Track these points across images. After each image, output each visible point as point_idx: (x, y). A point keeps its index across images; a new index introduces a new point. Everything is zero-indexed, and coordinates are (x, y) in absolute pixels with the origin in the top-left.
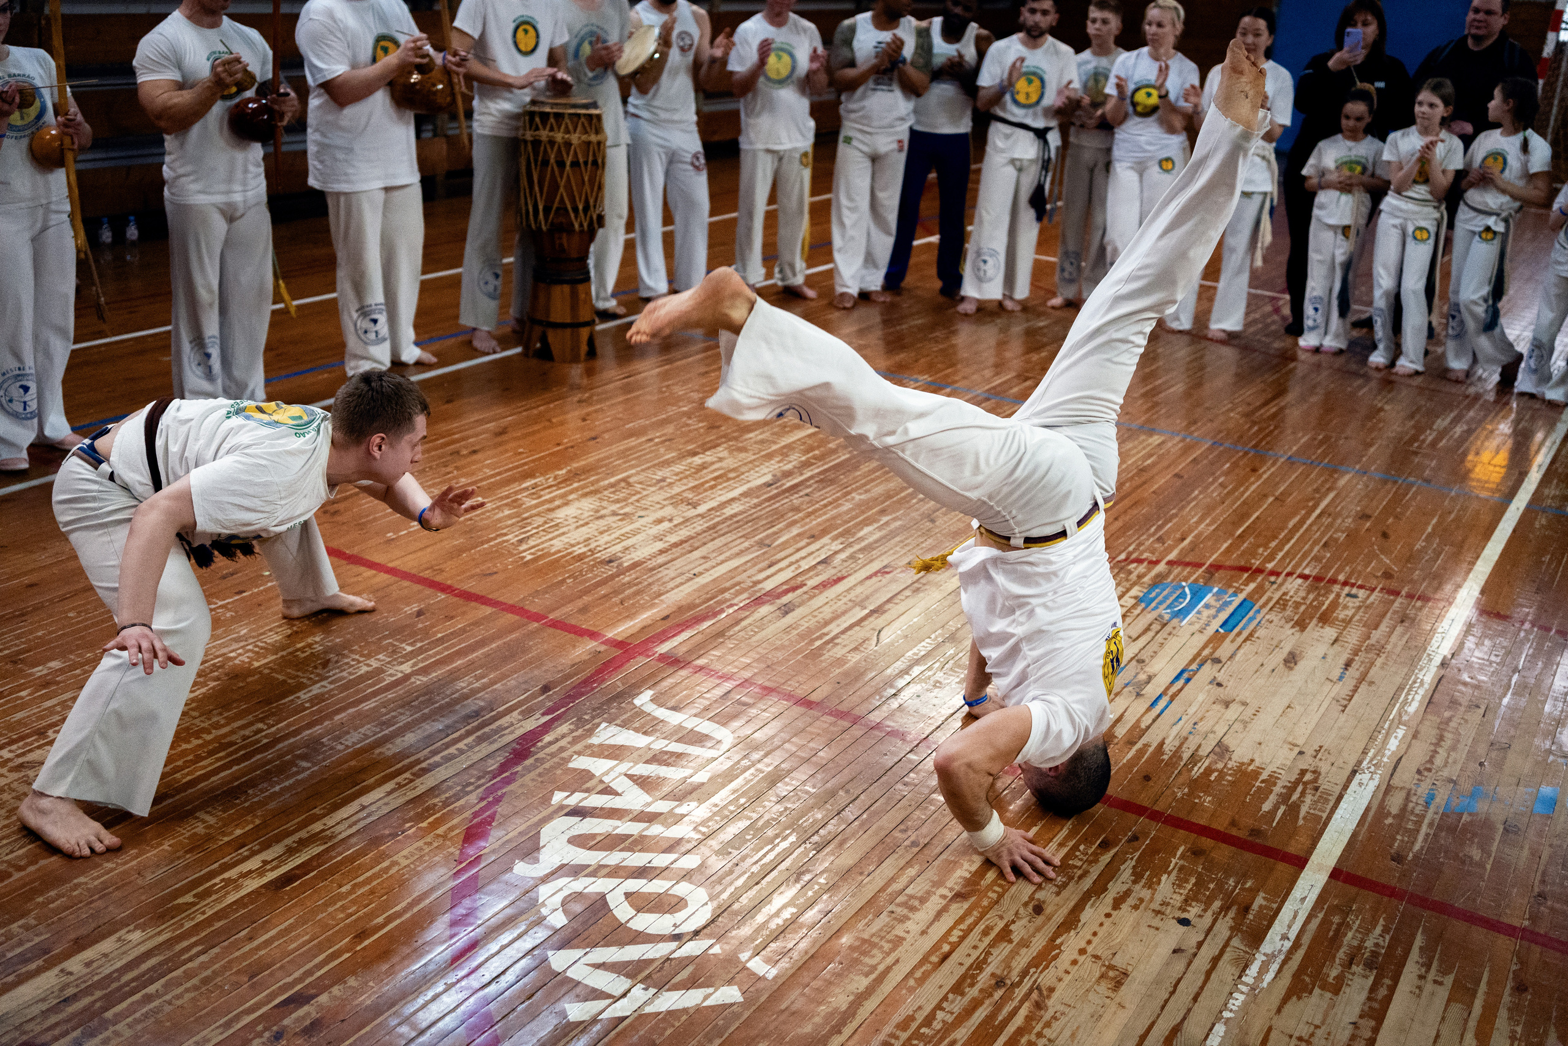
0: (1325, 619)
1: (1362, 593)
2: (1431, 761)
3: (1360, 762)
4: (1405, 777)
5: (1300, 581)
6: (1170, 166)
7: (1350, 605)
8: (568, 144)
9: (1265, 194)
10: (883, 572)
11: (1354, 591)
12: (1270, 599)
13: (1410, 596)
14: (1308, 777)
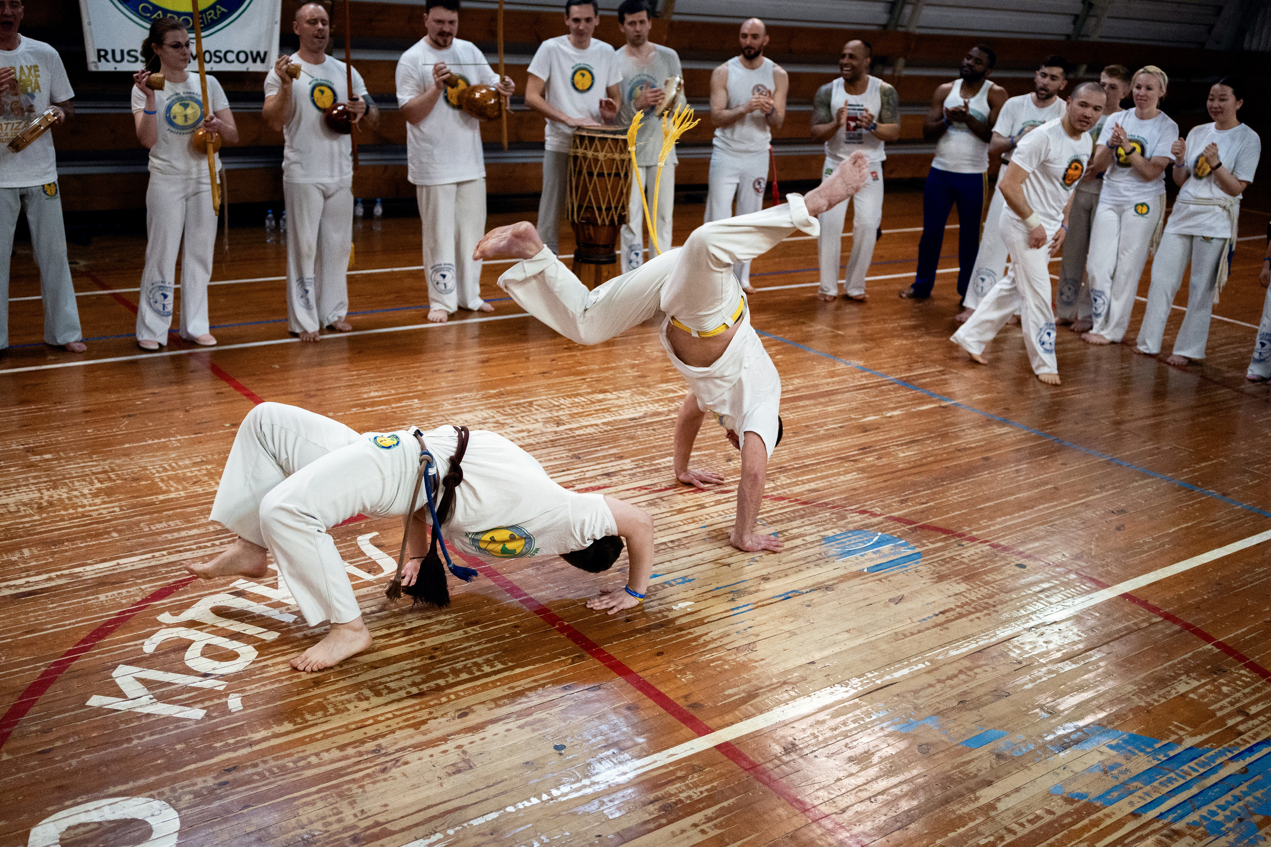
0: (970, 578)
5: (987, 548)
6: (1145, 210)
7: (1009, 572)
8: (596, 160)
9: (1225, 240)
10: (641, 488)
11: (1028, 563)
12: (941, 556)
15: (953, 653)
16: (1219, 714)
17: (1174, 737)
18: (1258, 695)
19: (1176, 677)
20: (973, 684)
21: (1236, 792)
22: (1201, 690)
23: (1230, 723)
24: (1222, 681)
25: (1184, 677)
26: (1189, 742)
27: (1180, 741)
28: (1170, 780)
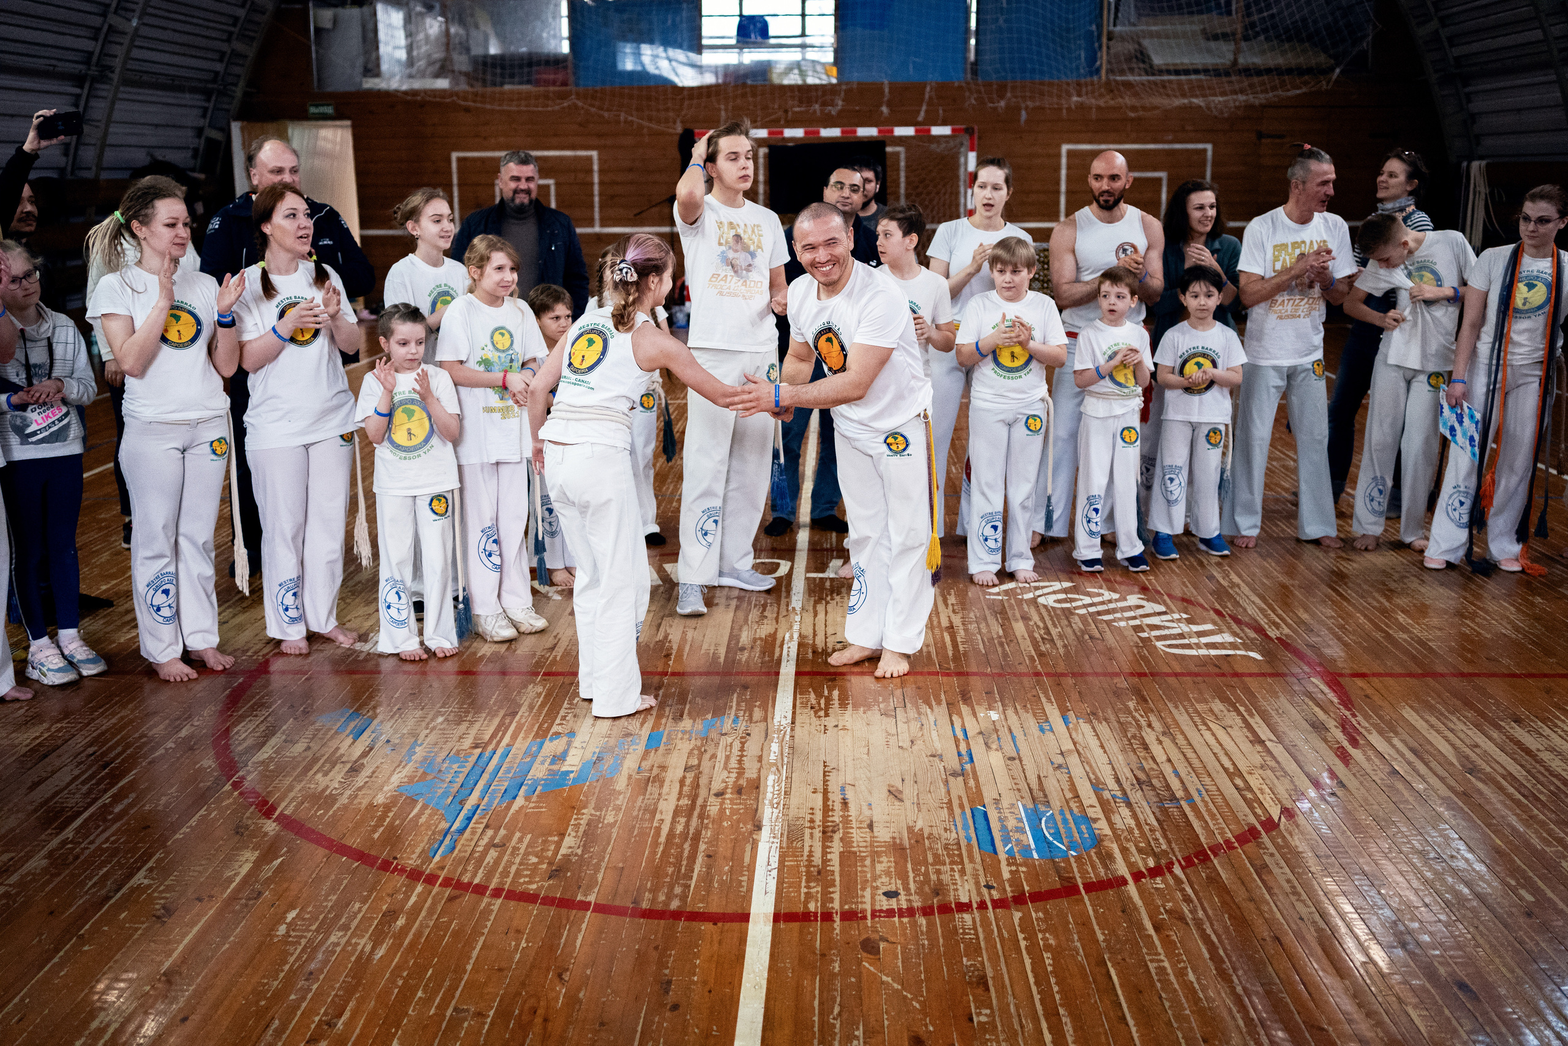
0: (897, 849)
1: (884, 904)
2: (743, 744)
3: (792, 730)
4: (757, 730)
5: (964, 899)
7: (885, 879)
11: (893, 904)
12: (972, 860)
13: (827, 917)
14: (822, 713)
15: (771, 778)
16: (518, 835)
17: (534, 799)
18: (500, 869)
19: (585, 848)
20: (719, 765)
21: (457, 786)
22: (552, 847)
23: (502, 832)
24: (544, 866)
25: (579, 852)
26: (520, 802)
27: (527, 798)
28: (508, 771)
